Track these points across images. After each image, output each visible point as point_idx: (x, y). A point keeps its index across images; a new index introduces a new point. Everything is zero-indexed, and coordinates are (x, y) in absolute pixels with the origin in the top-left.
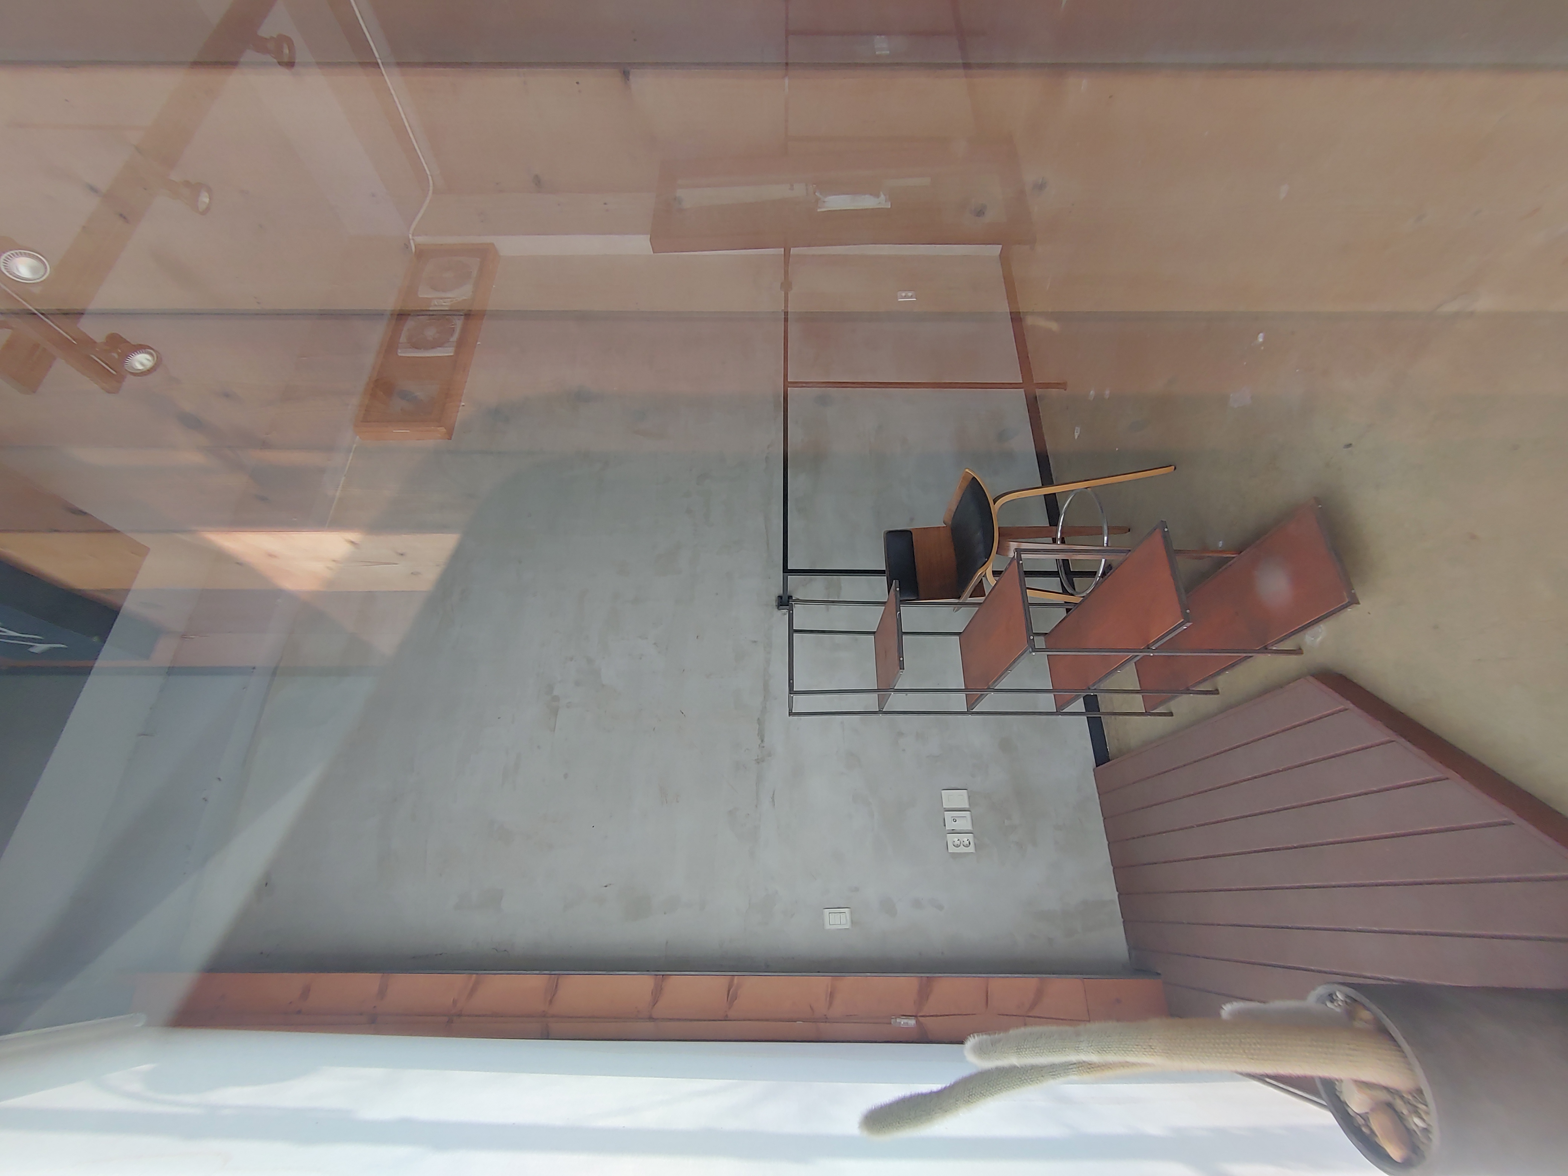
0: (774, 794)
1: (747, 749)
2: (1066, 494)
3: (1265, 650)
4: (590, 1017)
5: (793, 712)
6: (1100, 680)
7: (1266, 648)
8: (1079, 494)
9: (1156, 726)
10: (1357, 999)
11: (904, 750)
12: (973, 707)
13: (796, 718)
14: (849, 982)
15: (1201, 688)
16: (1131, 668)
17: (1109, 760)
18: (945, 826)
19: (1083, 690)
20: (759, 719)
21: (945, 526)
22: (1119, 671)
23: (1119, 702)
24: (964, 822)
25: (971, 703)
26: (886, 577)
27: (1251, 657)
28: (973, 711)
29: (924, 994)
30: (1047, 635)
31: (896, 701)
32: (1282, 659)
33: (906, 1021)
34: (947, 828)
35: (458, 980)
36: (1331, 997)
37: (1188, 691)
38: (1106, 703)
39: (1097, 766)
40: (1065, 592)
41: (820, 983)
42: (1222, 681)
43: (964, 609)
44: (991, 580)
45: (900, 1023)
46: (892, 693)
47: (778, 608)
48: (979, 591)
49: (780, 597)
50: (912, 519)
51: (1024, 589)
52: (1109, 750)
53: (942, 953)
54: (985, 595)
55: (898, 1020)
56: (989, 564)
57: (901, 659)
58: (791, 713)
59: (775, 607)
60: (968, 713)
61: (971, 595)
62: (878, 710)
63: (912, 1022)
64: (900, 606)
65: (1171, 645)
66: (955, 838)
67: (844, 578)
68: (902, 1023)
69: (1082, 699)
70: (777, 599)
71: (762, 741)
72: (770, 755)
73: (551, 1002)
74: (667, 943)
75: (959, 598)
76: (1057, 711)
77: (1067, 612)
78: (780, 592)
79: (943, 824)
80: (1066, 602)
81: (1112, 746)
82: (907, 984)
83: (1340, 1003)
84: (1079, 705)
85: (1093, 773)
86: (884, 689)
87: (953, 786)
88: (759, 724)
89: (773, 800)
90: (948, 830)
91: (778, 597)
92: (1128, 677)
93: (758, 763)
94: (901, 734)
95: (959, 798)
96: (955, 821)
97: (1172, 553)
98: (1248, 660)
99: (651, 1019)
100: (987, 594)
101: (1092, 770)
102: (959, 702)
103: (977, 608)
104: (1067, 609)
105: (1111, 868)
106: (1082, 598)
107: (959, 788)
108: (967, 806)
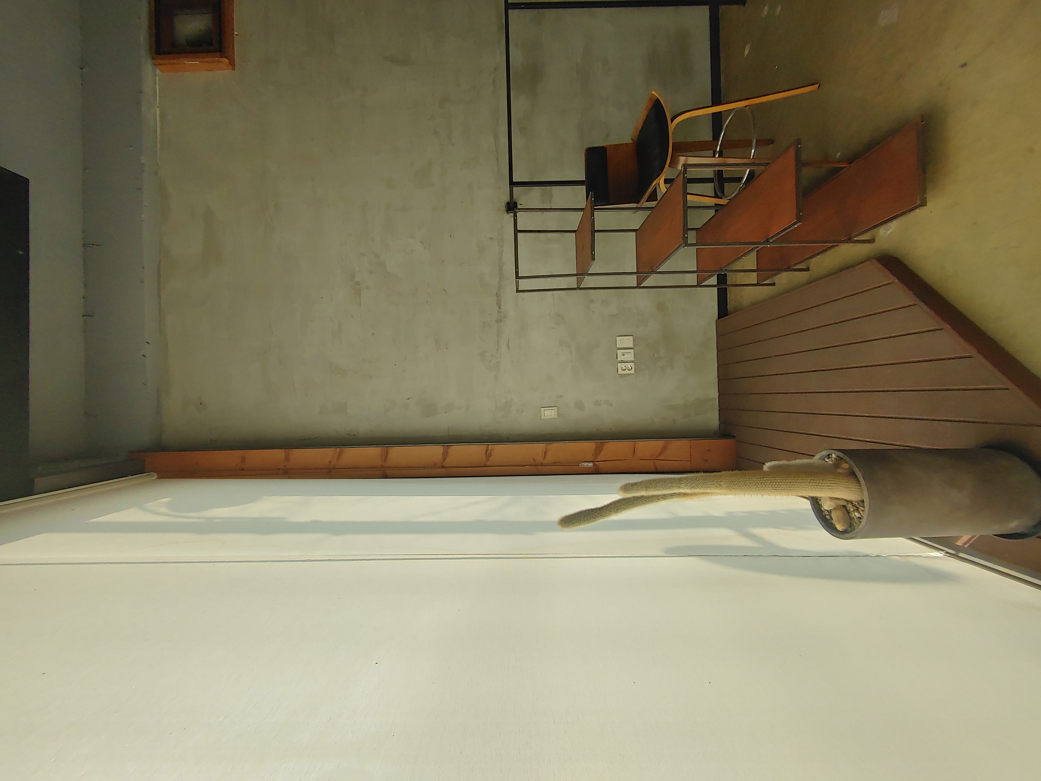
0: (508, 342)
1: (490, 314)
2: (729, 111)
3: (849, 240)
4: (409, 467)
5: (519, 290)
6: (729, 264)
7: (850, 239)
8: (739, 112)
9: (764, 292)
10: (843, 458)
11: (593, 312)
12: (641, 284)
13: (521, 294)
14: (555, 446)
15: (798, 267)
16: (753, 255)
17: (727, 315)
18: (617, 358)
19: (716, 271)
20: (497, 293)
21: (632, 142)
22: (744, 258)
23: (741, 278)
24: (630, 356)
25: (640, 281)
26: (585, 187)
27: (838, 245)
28: (641, 286)
29: (598, 451)
30: (699, 229)
31: (589, 281)
32: (859, 246)
33: (587, 464)
34: (618, 360)
35: (330, 452)
36: (829, 456)
37: (789, 269)
38: (731, 278)
39: (719, 318)
40: (716, 196)
41: (539, 448)
42: (814, 263)
43: (640, 213)
44: (663, 188)
45: (584, 465)
46: (586, 276)
47: (507, 213)
48: (653, 197)
49: (508, 203)
50: (607, 136)
51: (686, 193)
52: (728, 308)
53: (610, 429)
54: (657, 200)
55: (583, 464)
56: (663, 176)
57: (593, 253)
58: (518, 291)
59: (505, 212)
60: (638, 287)
61: (646, 201)
62: (576, 287)
63: (591, 464)
64: (594, 211)
65: (784, 239)
66: (623, 365)
67: (555, 189)
68: (585, 465)
69: (716, 276)
70: (506, 205)
71: (500, 308)
72: (505, 317)
73: (385, 461)
74: (448, 428)
75: (638, 202)
76: (697, 285)
77: (716, 212)
78: (507, 199)
79: (616, 357)
80: (716, 204)
81: (730, 306)
82: (589, 446)
83: (833, 459)
84: (713, 280)
85: (715, 323)
86: (581, 273)
87: (624, 334)
88: (497, 297)
89: (508, 346)
90: (619, 361)
91: (507, 203)
92: (750, 261)
93: (498, 322)
94: (592, 301)
95: (628, 342)
96: (624, 355)
97: (800, 164)
98: (835, 247)
99: (443, 467)
100: (659, 200)
101: (715, 321)
102: (632, 281)
103: (650, 212)
104: (715, 210)
105: (717, 380)
106: (729, 201)
107: (628, 335)
108: (632, 346)
